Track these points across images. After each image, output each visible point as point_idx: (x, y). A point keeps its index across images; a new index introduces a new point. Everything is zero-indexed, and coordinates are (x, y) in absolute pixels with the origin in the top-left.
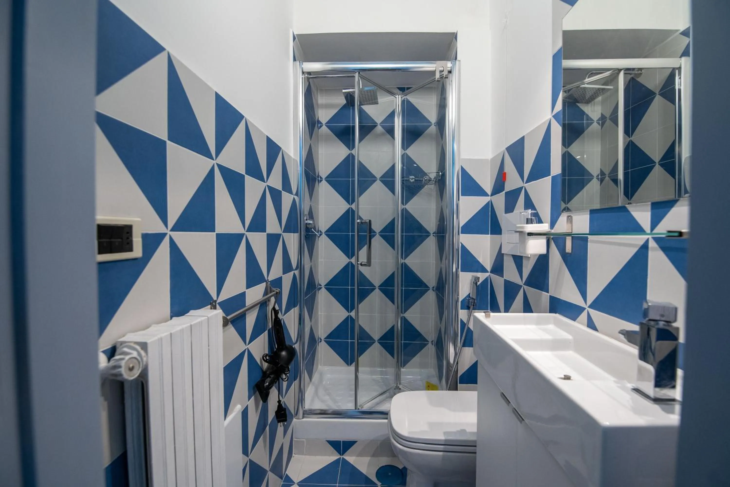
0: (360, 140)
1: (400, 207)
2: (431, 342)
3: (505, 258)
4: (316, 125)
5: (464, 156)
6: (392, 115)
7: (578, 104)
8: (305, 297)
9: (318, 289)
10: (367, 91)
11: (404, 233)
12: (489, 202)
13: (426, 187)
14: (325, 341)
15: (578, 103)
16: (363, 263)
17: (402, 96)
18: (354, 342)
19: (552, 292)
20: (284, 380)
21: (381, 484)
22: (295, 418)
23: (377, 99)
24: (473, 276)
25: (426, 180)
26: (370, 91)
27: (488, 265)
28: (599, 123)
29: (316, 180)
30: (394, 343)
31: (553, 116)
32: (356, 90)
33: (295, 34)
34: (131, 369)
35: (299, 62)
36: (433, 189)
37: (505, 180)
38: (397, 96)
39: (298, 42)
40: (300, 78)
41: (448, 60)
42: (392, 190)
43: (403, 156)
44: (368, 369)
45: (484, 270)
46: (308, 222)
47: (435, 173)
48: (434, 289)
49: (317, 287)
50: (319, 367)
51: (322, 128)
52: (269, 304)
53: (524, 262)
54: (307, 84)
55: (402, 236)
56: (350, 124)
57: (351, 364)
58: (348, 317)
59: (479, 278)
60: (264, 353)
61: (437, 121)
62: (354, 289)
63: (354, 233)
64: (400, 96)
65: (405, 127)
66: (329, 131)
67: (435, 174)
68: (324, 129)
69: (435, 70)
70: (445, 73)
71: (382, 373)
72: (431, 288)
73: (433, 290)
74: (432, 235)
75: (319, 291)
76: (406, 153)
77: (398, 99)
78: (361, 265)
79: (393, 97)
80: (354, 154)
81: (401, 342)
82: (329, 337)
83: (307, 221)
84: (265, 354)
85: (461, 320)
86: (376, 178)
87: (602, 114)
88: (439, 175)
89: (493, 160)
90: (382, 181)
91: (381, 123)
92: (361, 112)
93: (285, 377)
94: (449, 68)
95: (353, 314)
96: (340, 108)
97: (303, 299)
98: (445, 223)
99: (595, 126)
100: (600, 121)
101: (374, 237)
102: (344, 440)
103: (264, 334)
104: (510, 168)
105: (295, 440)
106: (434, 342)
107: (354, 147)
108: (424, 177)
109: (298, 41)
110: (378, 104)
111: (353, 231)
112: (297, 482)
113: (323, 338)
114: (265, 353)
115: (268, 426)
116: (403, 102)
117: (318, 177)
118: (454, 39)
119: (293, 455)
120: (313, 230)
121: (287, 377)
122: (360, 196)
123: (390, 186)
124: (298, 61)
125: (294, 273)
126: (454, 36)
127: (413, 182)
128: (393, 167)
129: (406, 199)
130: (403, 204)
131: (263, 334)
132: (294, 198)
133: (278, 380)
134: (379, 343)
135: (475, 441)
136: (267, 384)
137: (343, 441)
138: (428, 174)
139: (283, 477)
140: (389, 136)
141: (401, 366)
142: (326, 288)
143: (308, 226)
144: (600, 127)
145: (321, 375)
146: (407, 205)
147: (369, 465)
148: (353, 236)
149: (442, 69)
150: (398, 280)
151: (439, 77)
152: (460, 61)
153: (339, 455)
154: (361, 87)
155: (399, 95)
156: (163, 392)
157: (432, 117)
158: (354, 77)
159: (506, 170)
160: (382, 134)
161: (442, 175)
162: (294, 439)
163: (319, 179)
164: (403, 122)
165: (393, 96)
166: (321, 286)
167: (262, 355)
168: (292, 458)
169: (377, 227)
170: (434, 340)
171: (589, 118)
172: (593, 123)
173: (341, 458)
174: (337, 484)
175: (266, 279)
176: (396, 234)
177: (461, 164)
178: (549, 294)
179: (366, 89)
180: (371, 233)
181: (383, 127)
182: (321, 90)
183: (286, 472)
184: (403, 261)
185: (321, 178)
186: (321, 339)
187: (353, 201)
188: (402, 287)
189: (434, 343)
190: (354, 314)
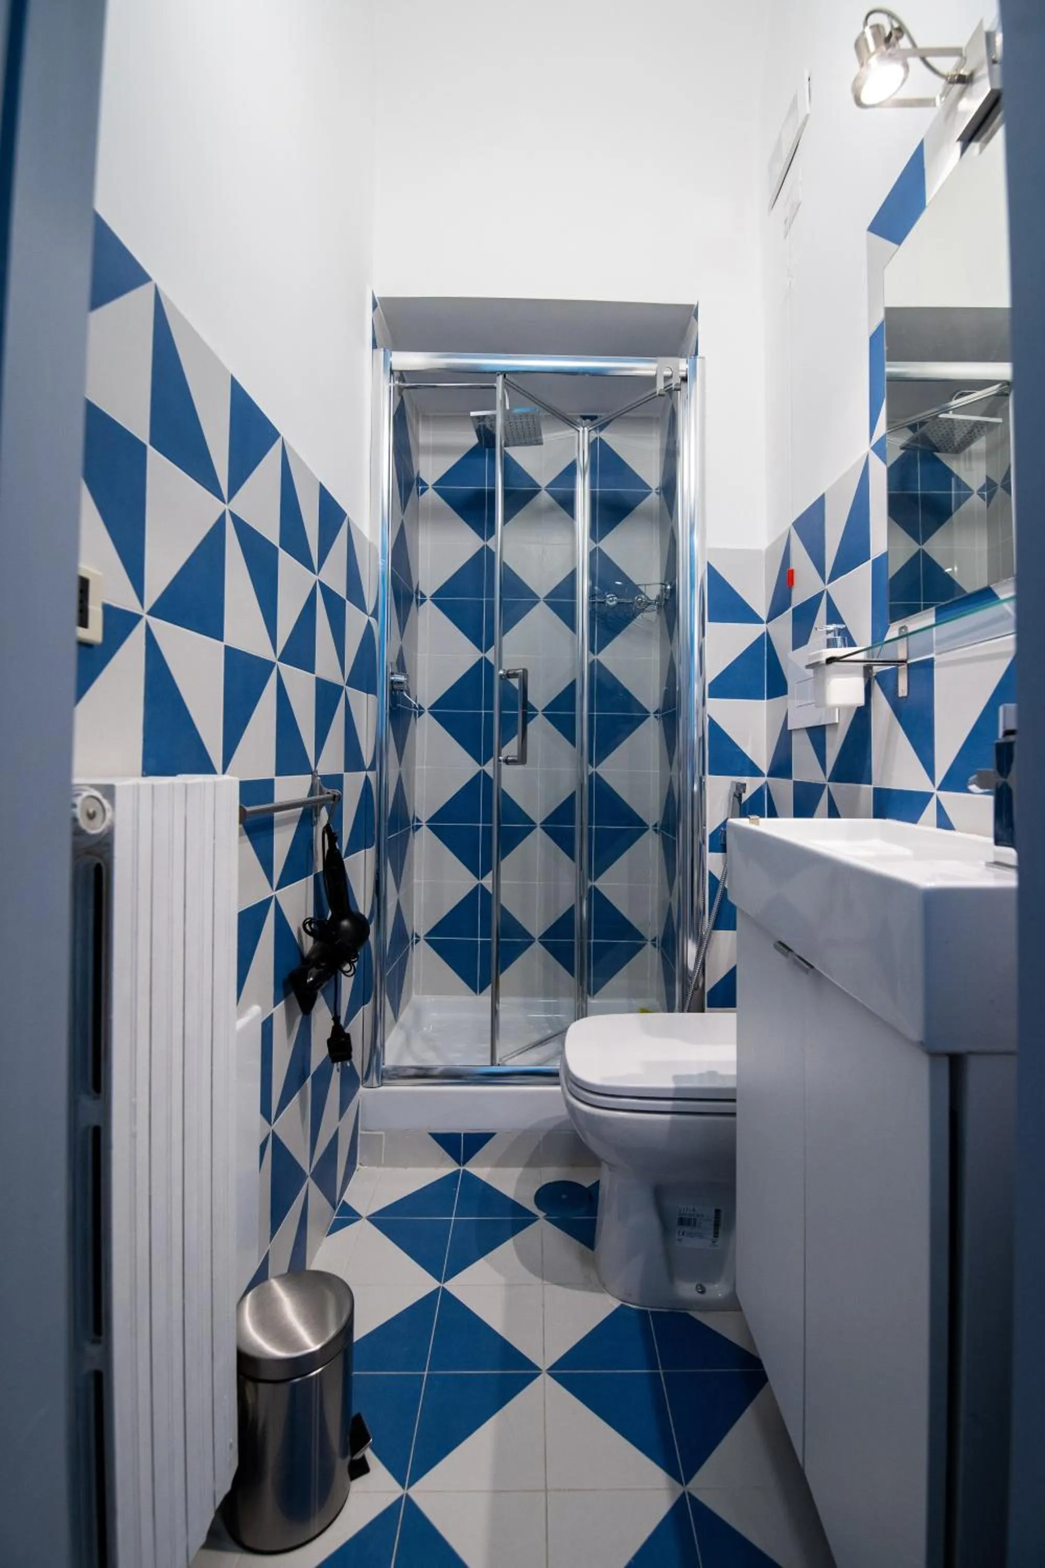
0: (506, 520)
1: (587, 657)
2: (653, 940)
3: (794, 738)
4: (415, 487)
5: (712, 543)
6: (570, 471)
7: (938, 454)
8: (389, 836)
9: (413, 827)
10: (521, 416)
11: (594, 712)
12: (763, 634)
13: (639, 617)
14: (427, 941)
15: (938, 451)
16: (509, 758)
17: (591, 428)
18: (489, 943)
19: (879, 780)
20: (347, 974)
21: (545, 1214)
22: (364, 1085)
23: (540, 434)
24: (733, 782)
25: (639, 603)
26: (526, 415)
27: (763, 761)
28: (982, 496)
29: (412, 600)
30: (573, 943)
31: (873, 448)
32: (499, 413)
33: (376, 297)
34: (91, 816)
35: (385, 351)
36: (654, 620)
37: (792, 584)
38: (581, 429)
39: (382, 313)
40: (386, 386)
41: (680, 355)
42: (571, 622)
43: (592, 554)
44: (517, 1000)
45: (755, 771)
46: (396, 678)
47: (657, 584)
48: (658, 828)
49: (411, 822)
50: (414, 996)
51: (425, 494)
52: (317, 821)
53: (829, 735)
54: (399, 399)
55: (590, 718)
56: (485, 486)
57: (482, 990)
58: (476, 888)
59: (745, 785)
60: (306, 915)
61: (661, 486)
62: (491, 828)
63: (492, 710)
64: (586, 429)
65: (598, 494)
66: (439, 498)
67: (659, 587)
68: (431, 494)
69: (656, 375)
70: (676, 381)
71: (547, 1009)
72: (651, 825)
73: (655, 830)
74: (652, 716)
75: (416, 834)
76: (599, 548)
77: (584, 435)
78: (507, 762)
79: (572, 430)
80: (493, 549)
81: (589, 941)
82: (435, 931)
83: (394, 677)
84: (307, 919)
85: (710, 873)
86: (536, 597)
87: (988, 479)
88: (666, 589)
89: (770, 551)
90: (550, 604)
91: (548, 486)
92: (508, 462)
93: (349, 968)
94: (682, 371)
95: (487, 882)
96: (463, 455)
97: (385, 838)
98: (677, 688)
99: (975, 502)
100: (984, 491)
101: (532, 719)
102: (467, 1132)
103: (307, 881)
104: (801, 561)
105: (361, 1135)
106: (657, 940)
107: (492, 532)
108: (636, 598)
109: (381, 310)
110: (541, 444)
111: (490, 706)
112: (368, 1214)
113: (422, 935)
114: (308, 917)
115: (310, 1077)
116: (592, 446)
117: (417, 593)
118: (693, 318)
119: (358, 1166)
120: (405, 694)
121: (353, 968)
122: (504, 633)
123: (567, 613)
124: (382, 349)
125: (367, 777)
126: (691, 312)
127: (614, 607)
128: (573, 576)
129: (600, 640)
130: (593, 652)
131: (305, 879)
132: (369, 621)
133: (336, 974)
134: (543, 944)
135: (734, 1090)
136: (311, 979)
137: (465, 1134)
138: (642, 588)
139: (338, 1205)
140: (564, 514)
141: (589, 993)
142: (429, 827)
143: (395, 686)
144: (985, 504)
145: (418, 1012)
146: (600, 654)
147: (520, 1181)
148: (490, 717)
149: (668, 373)
150: (581, 812)
151: (662, 388)
152: (703, 358)
153: (457, 1165)
154: (508, 407)
155: (584, 427)
156: (137, 889)
157: (652, 477)
158: (495, 388)
159: (794, 565)
160: (551, 509)
161: (671, 590)
162: (360, 1132)
163: (419, 598)
164: (593, 485)
165: (573, 427)
166: (420, 822)
167: (302, 922)
168: (355, 1173)
169: (540, 696)
170: (658, 937)
171: (961, 484)
172: (970, 495)
173: (460, 1170)
174: (451, 1216)
175: (313, 769)
176: (578, 713)
177: (707, 560)
178: (872, 786)
179: (517, 411)
180: (528, 713)
181: (552, 494)
182: (426, 418)
183: (344, 1198)
184: (592, 770)
185: (423, 595)
186: (417, 936)
187: (490, 643)
188: (590, 823)
189: (657, 943)
190: (491, 882)
